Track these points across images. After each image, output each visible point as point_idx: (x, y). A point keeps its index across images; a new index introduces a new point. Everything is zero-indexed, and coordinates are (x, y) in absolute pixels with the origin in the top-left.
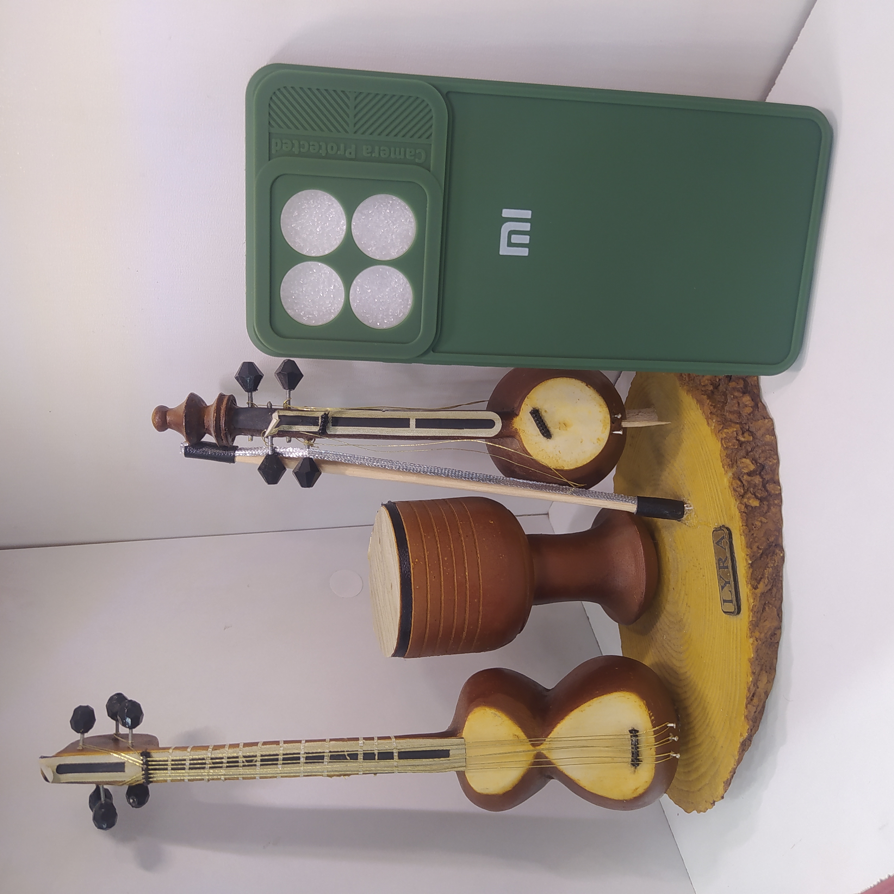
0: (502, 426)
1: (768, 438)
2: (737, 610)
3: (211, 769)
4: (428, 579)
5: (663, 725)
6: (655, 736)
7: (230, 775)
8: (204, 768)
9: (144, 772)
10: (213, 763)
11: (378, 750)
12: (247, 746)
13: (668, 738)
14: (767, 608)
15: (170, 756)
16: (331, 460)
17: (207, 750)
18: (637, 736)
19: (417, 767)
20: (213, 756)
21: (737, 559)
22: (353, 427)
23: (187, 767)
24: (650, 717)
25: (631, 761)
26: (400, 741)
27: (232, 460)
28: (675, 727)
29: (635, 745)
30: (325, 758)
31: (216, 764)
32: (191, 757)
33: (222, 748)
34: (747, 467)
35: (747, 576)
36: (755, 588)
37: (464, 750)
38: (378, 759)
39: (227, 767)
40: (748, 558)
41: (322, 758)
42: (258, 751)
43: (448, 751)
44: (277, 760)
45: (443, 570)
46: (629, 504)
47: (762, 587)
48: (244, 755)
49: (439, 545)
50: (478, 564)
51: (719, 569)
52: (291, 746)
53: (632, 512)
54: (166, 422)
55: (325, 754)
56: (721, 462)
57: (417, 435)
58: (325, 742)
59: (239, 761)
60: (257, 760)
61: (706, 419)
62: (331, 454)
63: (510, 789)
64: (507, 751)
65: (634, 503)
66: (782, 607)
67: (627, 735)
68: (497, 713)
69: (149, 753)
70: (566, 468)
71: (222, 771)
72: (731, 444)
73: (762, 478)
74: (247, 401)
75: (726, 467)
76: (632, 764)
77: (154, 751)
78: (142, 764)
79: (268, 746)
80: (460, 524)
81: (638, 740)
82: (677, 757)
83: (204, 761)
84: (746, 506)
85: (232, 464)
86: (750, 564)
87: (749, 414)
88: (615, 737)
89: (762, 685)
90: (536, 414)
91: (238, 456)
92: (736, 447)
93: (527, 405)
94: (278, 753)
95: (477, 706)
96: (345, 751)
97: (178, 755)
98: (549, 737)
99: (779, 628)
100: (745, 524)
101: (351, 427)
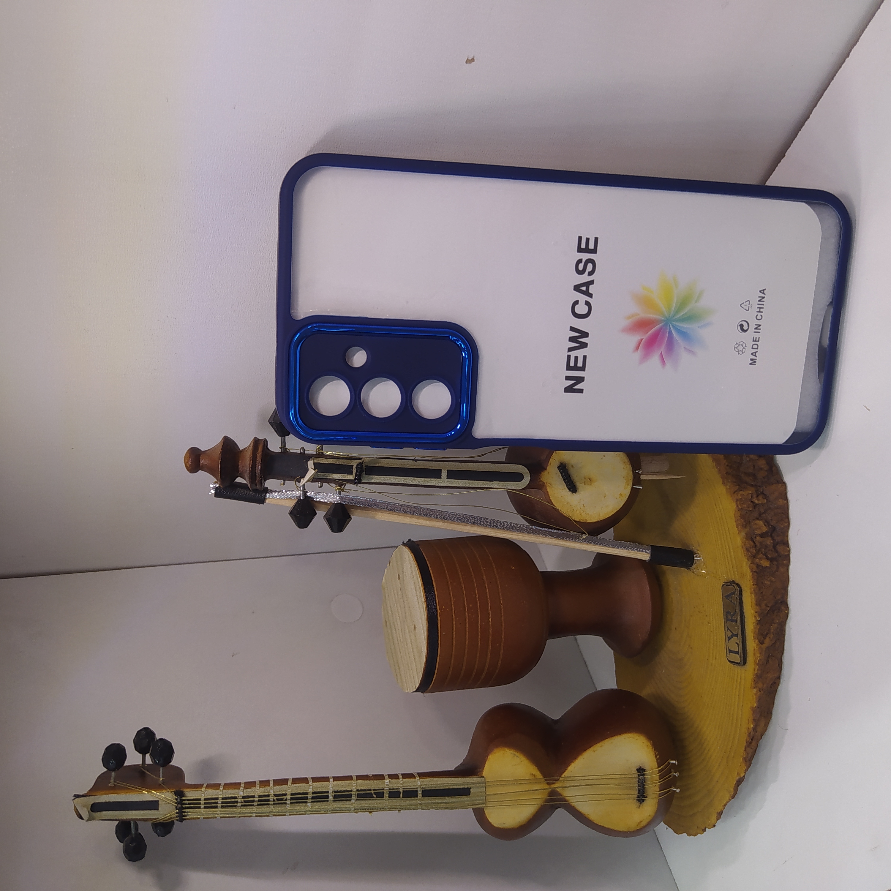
0: (530, 479)
1: (781, 502)
2: (743, 662)
3: (242, 807)
4: (454, 625)
5: (667, 763)
6: (659, 774)
7: (261, 813)
8: (236, 806)
9: (177, 811)
10: (245, 802)
11: (403, 789)
12: (277, 785)
13: (670, 775)
14: (770, 661)
15: (203, 794)
16: (361, 506)
17: (239, 789)
18: (644, 775)
19: (440, 804)
20: (244, 795)
21: (745, 615)
22: (386, 477)
23: (219, 805)
24: (656, 757)
25: (637, 798)
26: (424, 779)
27: (262, 501)
28: (676, 764)
29: (642, 783)
30: (353, 796)
31: (248, 801)
32: (225, 796)
33: (253, 787)
34: (759, 529)
35: (755, 632)
36: (762, 643)
37: (484, 789)
38: (403, 797)
39: (258, 805)
40: (756, 615)
41: (350, 796)
42: (289, 789)
43: (469, 789)
44: (307, 798)
45: (468, 615)
46: (642, 553)
47: (768, 642)
48: (274, 793)
49: (464, 592)
50: (501, 611)
51: (727, 621)
52: (320, 784)
53: (644, 560)
54: (200, 464)
55: (353, 793)
56: (735, 521)
57: (447, 485)
58: (352, 781)
59: (270, 800)
60: (288, 798)
61: (721, 478)
62: (362, 500)
63: (524, 823)
64: (525, 790)
65: (646, 552)
66: (783, 658)
67: (635, 774)
68: (516, 753)
69: (182, 792)
70: (588, 521)
71: (253, 809)
72: (745, 506)
73: (773, 539)
74: (280, 446)
75: (740, 527)
76: (637, 800)
77: (188, 790)
78: (176, 803)
79: (297, 785)
80: (484, 570)
81: (644, 778)
82: (677, 791)
83: (236, 800)
84: (758, 566)
85: (261, 505)
86: (758, 620)
87: (764, 478)
88: (623, 776)
89: (759, 729)
90: (563, 469)
91: (268, 498)
92: (751, 509)
93: (555, 459)
94: (307, 792)
95: (497, 746)
96: (372, 789)
97: (211, 793)
98: (563, 776)
99: (779, 678)
100: (756, 584)
101: (384, 476)
